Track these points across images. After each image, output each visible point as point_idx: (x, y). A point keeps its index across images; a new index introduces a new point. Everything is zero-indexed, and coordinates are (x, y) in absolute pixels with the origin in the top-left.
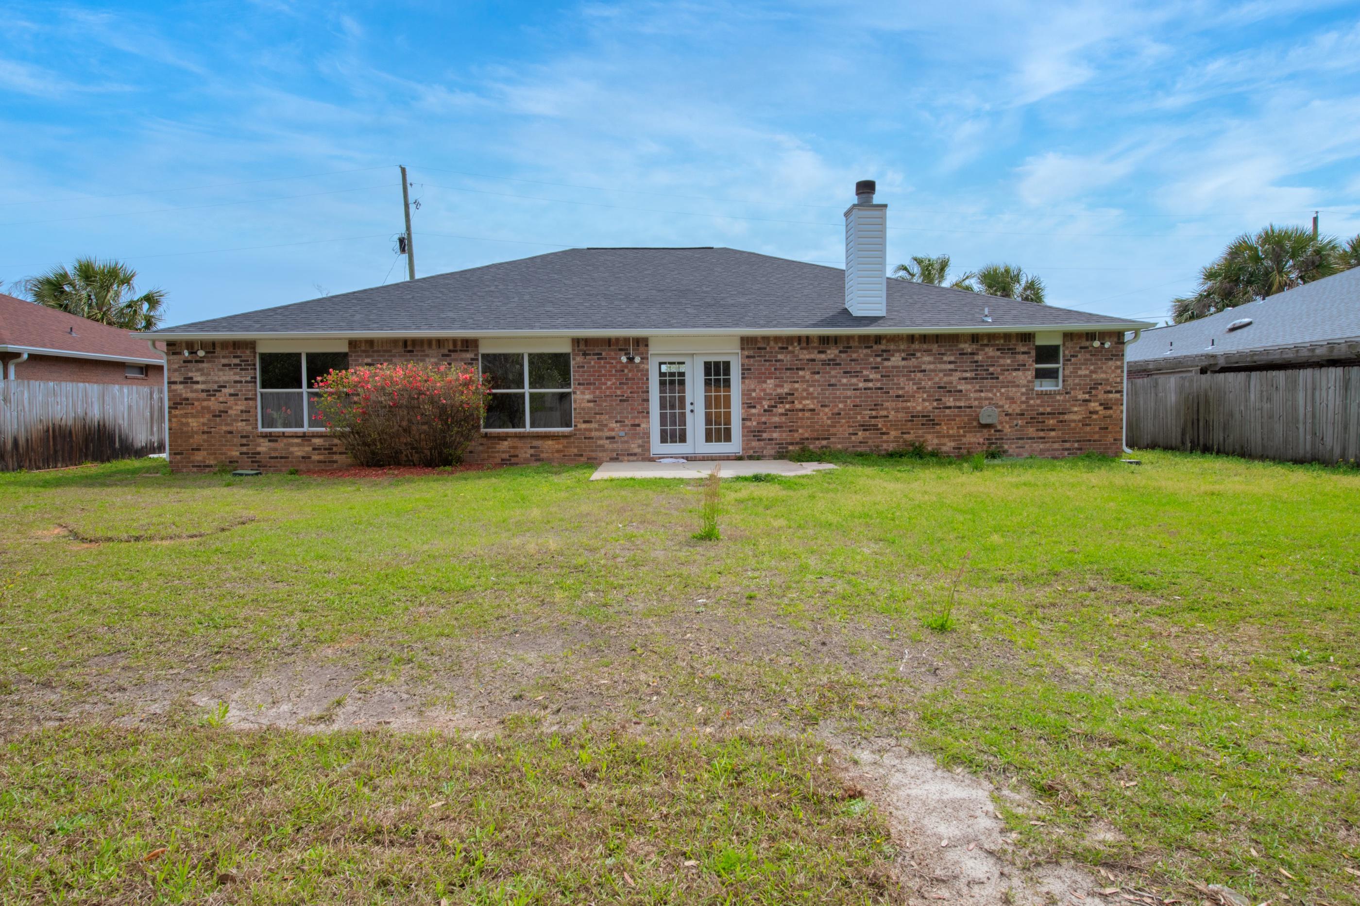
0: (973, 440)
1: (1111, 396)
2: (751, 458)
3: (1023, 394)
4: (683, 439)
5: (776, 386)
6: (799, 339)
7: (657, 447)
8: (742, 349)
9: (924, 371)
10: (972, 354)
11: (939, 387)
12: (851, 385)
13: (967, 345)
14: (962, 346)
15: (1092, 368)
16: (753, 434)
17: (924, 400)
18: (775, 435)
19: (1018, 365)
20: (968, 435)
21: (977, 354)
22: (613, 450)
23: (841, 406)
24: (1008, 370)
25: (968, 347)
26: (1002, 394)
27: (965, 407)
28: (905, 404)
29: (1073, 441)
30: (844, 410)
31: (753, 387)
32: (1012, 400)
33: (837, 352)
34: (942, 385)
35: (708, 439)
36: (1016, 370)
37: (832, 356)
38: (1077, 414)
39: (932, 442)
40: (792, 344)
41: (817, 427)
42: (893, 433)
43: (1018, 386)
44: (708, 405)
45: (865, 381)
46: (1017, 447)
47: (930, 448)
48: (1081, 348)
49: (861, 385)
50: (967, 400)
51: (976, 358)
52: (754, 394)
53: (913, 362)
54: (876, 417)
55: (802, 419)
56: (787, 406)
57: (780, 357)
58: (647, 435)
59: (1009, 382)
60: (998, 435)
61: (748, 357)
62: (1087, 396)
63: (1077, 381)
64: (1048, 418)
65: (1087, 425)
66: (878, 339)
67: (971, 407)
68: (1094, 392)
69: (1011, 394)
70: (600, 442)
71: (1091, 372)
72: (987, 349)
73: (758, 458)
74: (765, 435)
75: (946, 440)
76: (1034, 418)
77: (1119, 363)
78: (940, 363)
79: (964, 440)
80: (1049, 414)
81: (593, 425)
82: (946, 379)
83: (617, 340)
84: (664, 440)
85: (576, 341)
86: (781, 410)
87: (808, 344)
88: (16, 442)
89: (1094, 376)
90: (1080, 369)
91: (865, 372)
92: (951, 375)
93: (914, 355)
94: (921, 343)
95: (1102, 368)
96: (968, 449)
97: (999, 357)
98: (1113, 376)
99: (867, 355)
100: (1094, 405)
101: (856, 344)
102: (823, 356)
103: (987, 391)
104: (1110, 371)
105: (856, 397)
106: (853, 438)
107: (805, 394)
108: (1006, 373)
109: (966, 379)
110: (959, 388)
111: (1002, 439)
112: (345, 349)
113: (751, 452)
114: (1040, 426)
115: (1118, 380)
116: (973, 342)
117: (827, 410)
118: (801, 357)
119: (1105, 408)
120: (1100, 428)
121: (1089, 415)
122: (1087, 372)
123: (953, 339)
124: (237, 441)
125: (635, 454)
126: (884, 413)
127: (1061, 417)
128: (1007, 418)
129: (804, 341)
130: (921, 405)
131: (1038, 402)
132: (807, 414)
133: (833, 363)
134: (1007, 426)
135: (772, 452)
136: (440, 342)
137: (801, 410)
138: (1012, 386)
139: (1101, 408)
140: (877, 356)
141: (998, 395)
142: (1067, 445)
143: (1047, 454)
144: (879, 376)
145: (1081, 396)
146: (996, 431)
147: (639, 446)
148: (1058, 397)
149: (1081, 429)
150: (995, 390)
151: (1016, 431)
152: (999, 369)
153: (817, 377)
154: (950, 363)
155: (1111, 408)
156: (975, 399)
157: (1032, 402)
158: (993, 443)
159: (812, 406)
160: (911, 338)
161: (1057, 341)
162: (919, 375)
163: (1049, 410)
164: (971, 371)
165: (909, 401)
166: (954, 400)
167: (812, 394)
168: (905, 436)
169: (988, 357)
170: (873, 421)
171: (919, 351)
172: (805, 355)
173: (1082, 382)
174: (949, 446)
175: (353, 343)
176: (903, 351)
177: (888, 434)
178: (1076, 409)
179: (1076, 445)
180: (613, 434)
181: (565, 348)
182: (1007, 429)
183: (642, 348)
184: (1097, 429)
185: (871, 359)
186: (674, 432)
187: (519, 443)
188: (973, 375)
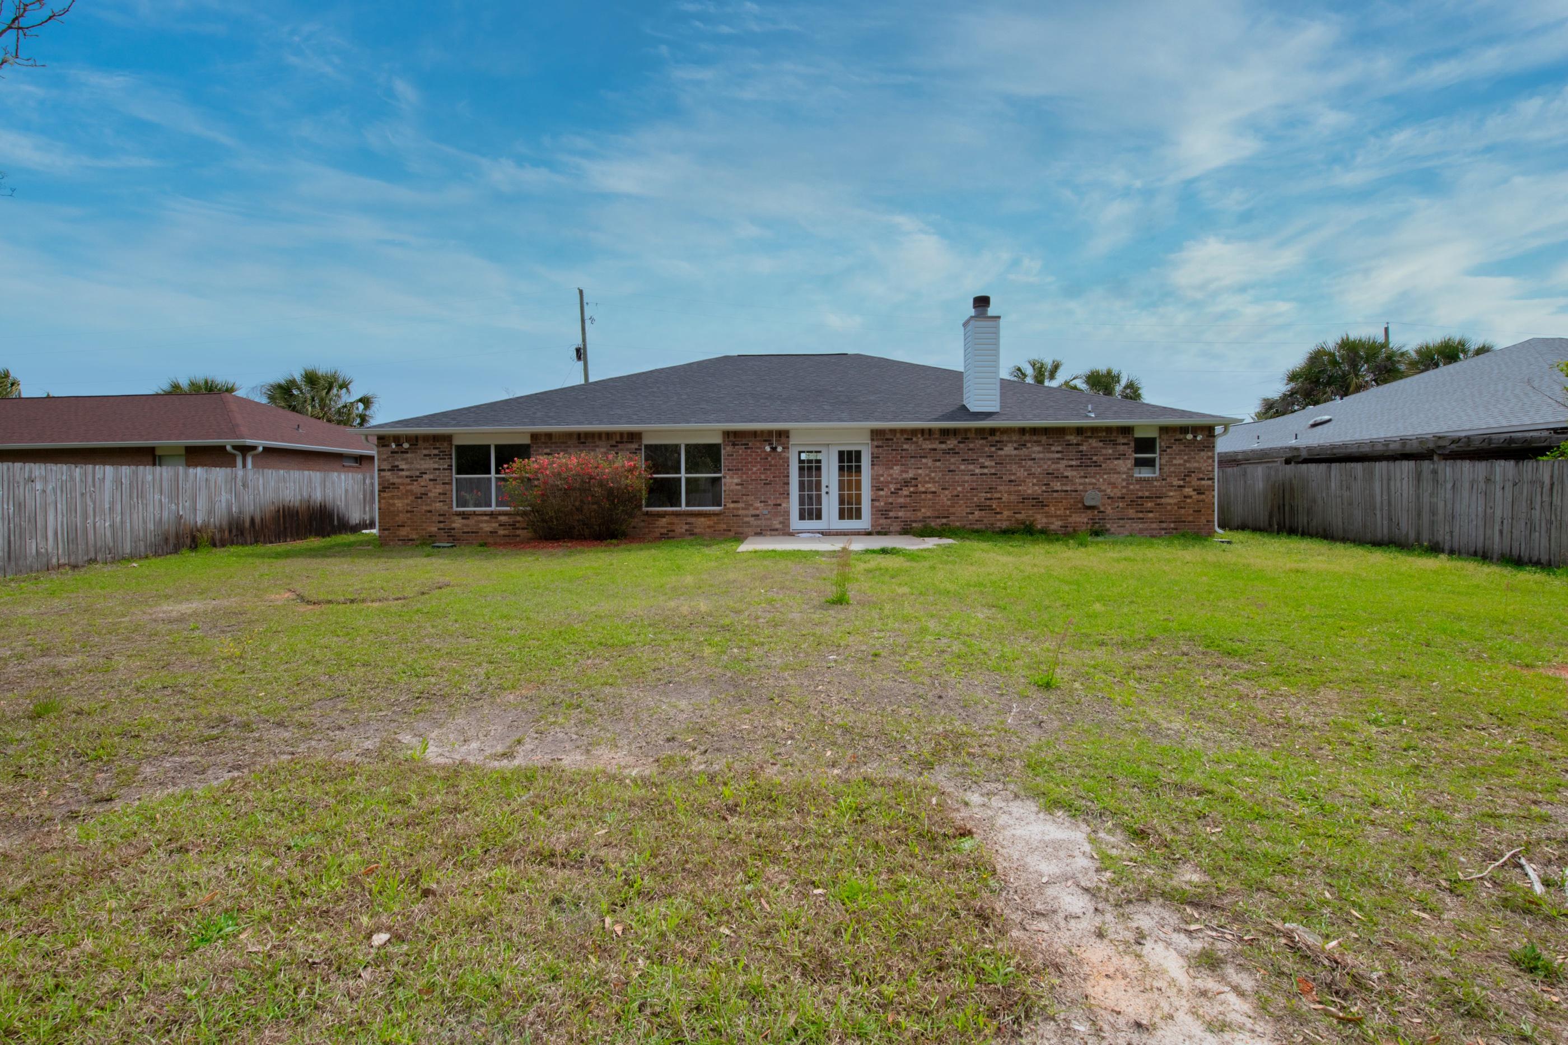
0: (1078, 519)
1: (1203, 482)
2: (879, 533)
3: (1123, 480)
4: (819, 517)
5: (902, 471)
6: (922, 431)
7: (795, 523)
8: (872, 440)
9: (1034, 459)
10: (1078, 445)
11: (1048, 474)
12: (969, 471)
13: (1072, 437)
14: (1068, 437)
15: (1186, 457)
16: (881, 512)
17: (1033, 485)
18: (900, 514)
19: (1119, 455)
20: (1073, 515)
21: (1082, 445)
22: (758, 528)
23: (959, 489)
24: (1110, 459)
25: (1073, 439)
26: (1104, 480)
27: (1071, 491)
28: (1016, 488)
29: (1170, 522)
30: (962, 492)
31: (881, 472)
32: (1114, 485)
33: (956, 442)
34: (1051, 471)
35: (842, 516)
36: (1117, 458)
37: (952, 446)
38: (1172, 498)
39: (1041, 521)
40: (916, 436)
41: (938, 507)
42: (1006, 513)
43: (1119, 473)
44: (841, 488)
45: (981, 467)
46: (1118, 527)
47: (1039, 527)
48: (1176, 440)
49: (978, 471)
50: (1072, 484)
51: (1081, 448)
52: (882, 479)
53: (1024, 451)
54: (991, 499)
55: (923, 500)
56: (912, 489)
57: (905, 446)
58: (787, 513)
59: (1111, 469)
60: (1101, 515)
61: (877, 447)
62: (1181, 483)
63: (1172, 469)
64: (1147, 501)
65: (1181, 508)
66: (993, 431)
67: (1076, 491)
68: (1187, 479)
69: (1112, 480)
70: (746, 519)
71: (1185, 461)
72: (1090, 441)
73: (886, 534)
74: (891, 514)
75: (1054, 519)
76: (1134, 501)
77: (1210, 454)
78: (1048, 452)
79: (1070, 520)
80: (1147, 497)
81: (740, 505)
82: (1054, 466)
83: (762, 432)
84: (802, 517)
85: (727, 434)
86: (905, 492)
87: (930, 435)
88: (253, 520)
89: (1188, 465)
90: (1175, 458)
91: (981, 460)
92: (1058, 463)
93: (1025, 445)
94: (1031, 435)
95: (1195, 458)
96: (1074, 527)
97: (1101, 447)
98: (1205, 464)
99: (983, 445)
100: (1188, 491)
101: (973, 435)
102: (943, 446)
103: (1091, 477)
104: (1202, 461)
105: (973, 481)
106: (970, 516)
107: (927, 479)
108: (1108, 461)
109: (1072, 466)
110: (1066, 474)
111: (1105, 519)
112: (526, 440)
113: (879, 529)
114: (1139, 508)
115: (1210, 468)
116: (1078, 434)
117: (947, 492)
118: (924, 446)
119: (1198, 493)
120: (1194, 511)
121: (1183, 499)
122: (1181, 462)
123: (1061, 431)
124: (436, 518)
125: (777, 530)
126: (998, 495)
127: (1158, 501)
128: (1110, 501)
129: (927, 433)
130: (1031, 488)
131: (1137, 487)
132: (929, 496)
133: (952, 451)
134: (1109, 508)
135: (898, 528)
136: (609, 435)
137: (925, 493)
138: (1114, 473)
139: (1195, 493)
140: (991, 446)
141: (1100, 481)
142: (1164, 525)
143: (1145, 532)
144: (993, 464)
145: (1176, 482)
146: (1099, 512)
147: (780, 523)
148: (1155, 483)
149: (1176, 511)
150: (1098, 476)
151: (1117, 512)
152: (1102, 458)
153: (938, 464)
154: (1058, 452)
155: (1203, 493)
156: (1081, 484)
157: (1131, 487)
158: (1096, 523)
159: (934, 489)
160: (1023, 431)
161: (1154, 434)
162: (1030, 463)
163: (1147, 494)
164: (1076, 459)
165: (1021, 485)
166: (1061, 485)
167: (934, 478)
168: (1017, 515)
169: (1092, 448)
170: (988, 503)
171: (1029, 441)
172: (928, 445)
173: (1177, 470)
174: (1056, 524)
175: (534, 436)
176: (1015, 442)
177: (1001, 513)
178: (1171, 494)
179: (1172, 525)
180: (757, 512)
181: (717, 440)
182: (1109, 510)
183: (783, 439)
184: (1191, 512)
185: (987, 449)
186: (811, 511)
187: (675, 520)
188: (1078, 463)
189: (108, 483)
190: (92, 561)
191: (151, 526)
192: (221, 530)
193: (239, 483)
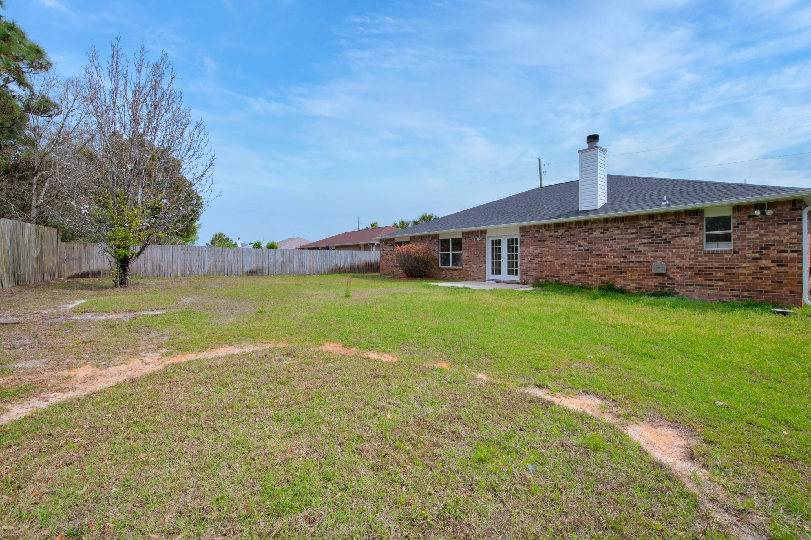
0: (650, 283)
1: (785, 255)
2: (523, 284)
3: (691, 253)
4: (500, 273)
5: (534, 249)
6: (545, 226)
7: (490, 276)
8: (520, 232)
9: (615, 239)
10: (648, 227)
11: (625, 249)
12: (571, 248)
13: (645, 222)
14: (641, 222)
15: (762, 232)
16: (525, 272)
17: (614, 257)
18: (534, 273)
19: (687, 233)
20: (646, 280)
21: (653, 227)
22: (474, 276)
23: (565, 259)
24: (678, 237)
26: (673, 253)
27: (643, 262)
28: (602, 259)
29: (742, 291)
30: (567, 262)
31: (524, 250)
32: (682, 258)
33: (563, 231)
34: (627, 248)
35: (509, 273)
36: (685, 236)
37: (561, 233)
38: (746, 269)
39: (619, 283)
40: (541, 228)
41: (553, 270)
42: (595, 276)
43: (688, 248)
44: (509, 258)
45: (579, 246)
46: (687, 291)
47: (619, 286)
48: (749, 217)
49: (577, 248)
50: (645, 257)
51: (652, 229)
52: (524, 254)
53: (608, 234)
54: (585, 266)
55: (546, 266)
56: (539, 259)
57: (536, 235)
58: (486, 271)
59: (680, 245)
60: (670, 281)
61: (522, 236)
62: (757, 255)
63: (746, 243)
64: (717, 271)
65: (757, 278)
66: (586, 222)
67: (649, 262)
68: (764, 252)
69: (681, 253)
70: (470, 273)
71: (761, 235)
72: (660, 223)
73: (526, 284)
74: (529, 273)
75: (630, 282)
76: (703, 271)
77: (795, 227)
78: (625, 234)
79: (643, 283)
80: (716, 268)
81: (468, 266)
82: (629, 244)
83: (475, 231)
84: (493, 273)
85: (464, 233)
86: (536, 261)
87: (549, 228)
88: (358, 266)
89: (765, 239)
90: (749, 233)
91: (579, 241)
92: (634, 241)
93: (608, 230)
94: (612, 223)
95: (774, 231)
96: (646, 289)
97: (670, 228)
98: (788, 237)
99: (579, 232)
100: (764, 262)
101: (574, 226)
102: (556, 234)
103: (660, 251)
104: (784, 234)
105: (574, 255)
106: (572, 277)
107: (547, 253)
108: (676, 239)
109: (645, 243)
110: (639, 249)
111: (674, 284)
113: (523, 281)
114: (708, 277)
115: (795, 241)
116: (649, 219)
117: (558, 261)
118: (546, 234)
119: (778, 265)
120: (773, 282)
121: (759, 270)
122: (757, 236)
123: (635, 218)
125: (480, 278)
126: (590, 264)
127: (729, 271)
128: (678, 270)
129: (547, 227)
130: (612, 260)
131: (706, 259)
132: (549, 264)
133: (561, 237)
134: (678, 276)
135: (532, 282)
136: (428, 236)
137: (546, 261)
138: (682, 248)
139: (775, 264)
140: (585, 232)
141: (670, 254)
142: (736, 293)
143: (715, 298)
144: (587, 243)
145: (750, 255)
146: (668, 278)
147: (482, 275)
148: (726, 256)
149: (750, 281)
150: (667, 251)
151: (686, 279)
152: (671, 236)
153: (553, 244)
154: (632, 234)
156: (652, 257)
157: (700, 259)
158: (666, 287)
159: (551, 260)
160: (606, 220)
161: (728, 213)
162: (611, 242)
163: (716, 265)
164: (648, 238)
165: (605, 257)
166: (636, 257)
167: (551, 253)
168: (602, 278)
169: (661, 229)
170: (583, 269)
171: (611, 227)
172: (548, 234)
173: (751, 244)
175: (411, 238)
176: (601, 228)
177: (592, 276)
178: (745, 265)
179: (746, 294)
180: (473, 269)
181: (460, 236)
182: (678, 277)
183: (483, 234)
184: (770, 282)
185: (582, 234)
186: (497, 271)
187: (447, 272)
188: (650, 240)
189: (318, 255)
190: (314, 274)
191: (329, 266)
192: (348, 268)
193: (354, 255)
